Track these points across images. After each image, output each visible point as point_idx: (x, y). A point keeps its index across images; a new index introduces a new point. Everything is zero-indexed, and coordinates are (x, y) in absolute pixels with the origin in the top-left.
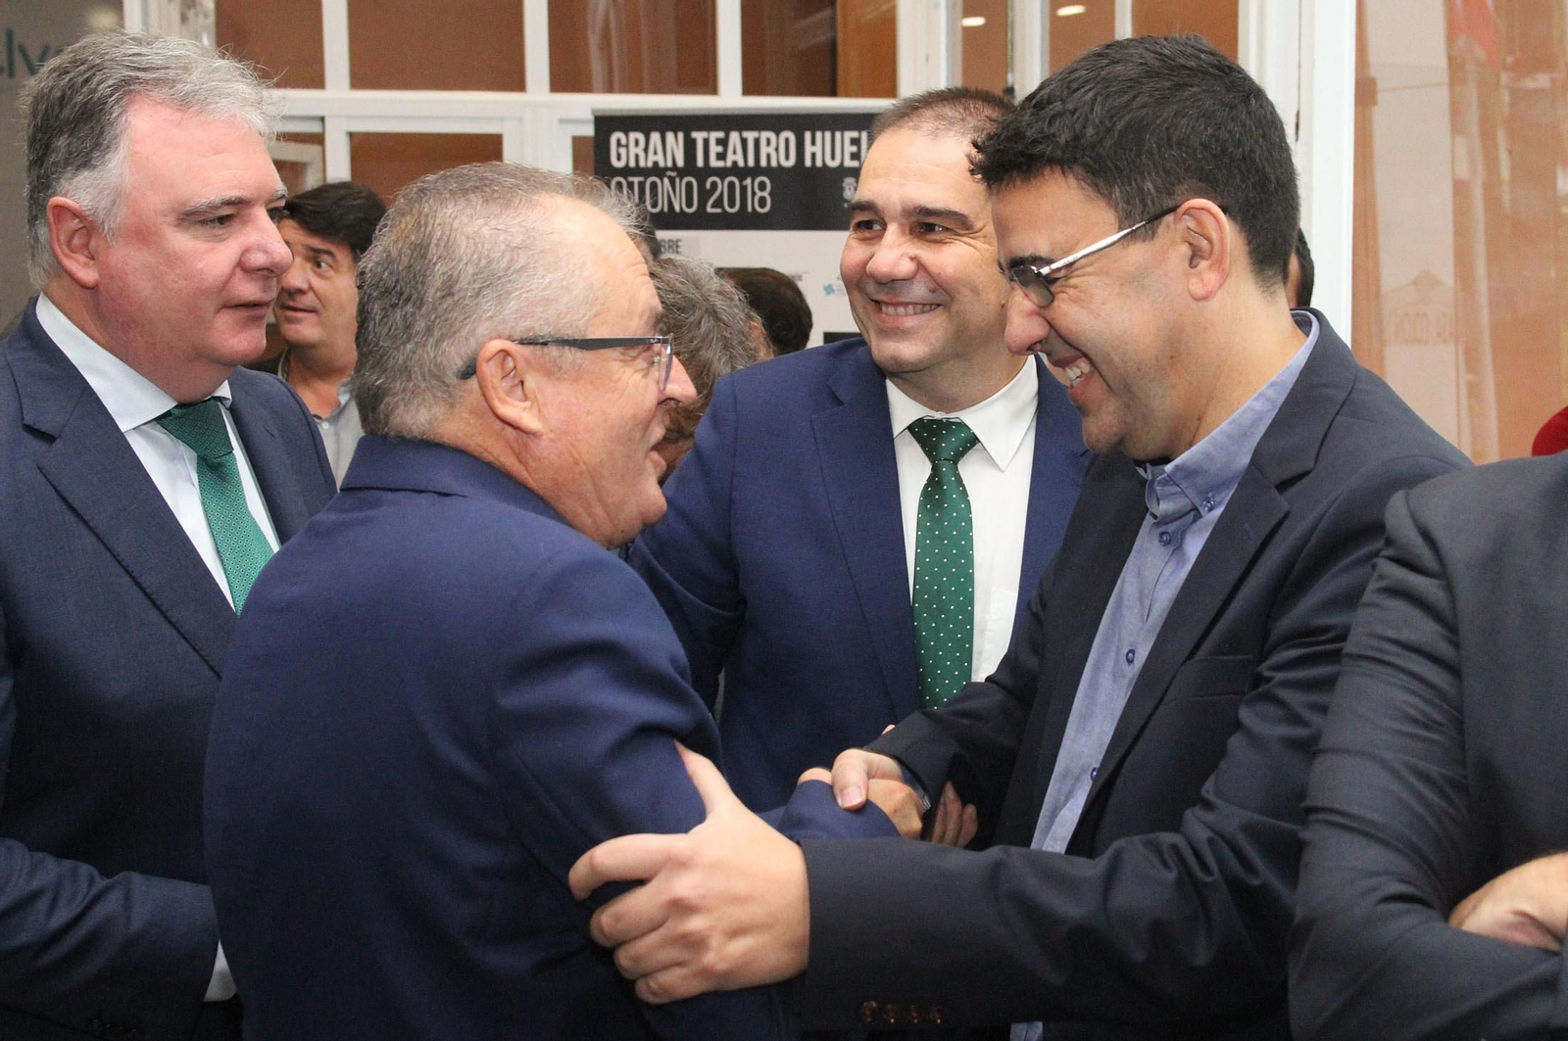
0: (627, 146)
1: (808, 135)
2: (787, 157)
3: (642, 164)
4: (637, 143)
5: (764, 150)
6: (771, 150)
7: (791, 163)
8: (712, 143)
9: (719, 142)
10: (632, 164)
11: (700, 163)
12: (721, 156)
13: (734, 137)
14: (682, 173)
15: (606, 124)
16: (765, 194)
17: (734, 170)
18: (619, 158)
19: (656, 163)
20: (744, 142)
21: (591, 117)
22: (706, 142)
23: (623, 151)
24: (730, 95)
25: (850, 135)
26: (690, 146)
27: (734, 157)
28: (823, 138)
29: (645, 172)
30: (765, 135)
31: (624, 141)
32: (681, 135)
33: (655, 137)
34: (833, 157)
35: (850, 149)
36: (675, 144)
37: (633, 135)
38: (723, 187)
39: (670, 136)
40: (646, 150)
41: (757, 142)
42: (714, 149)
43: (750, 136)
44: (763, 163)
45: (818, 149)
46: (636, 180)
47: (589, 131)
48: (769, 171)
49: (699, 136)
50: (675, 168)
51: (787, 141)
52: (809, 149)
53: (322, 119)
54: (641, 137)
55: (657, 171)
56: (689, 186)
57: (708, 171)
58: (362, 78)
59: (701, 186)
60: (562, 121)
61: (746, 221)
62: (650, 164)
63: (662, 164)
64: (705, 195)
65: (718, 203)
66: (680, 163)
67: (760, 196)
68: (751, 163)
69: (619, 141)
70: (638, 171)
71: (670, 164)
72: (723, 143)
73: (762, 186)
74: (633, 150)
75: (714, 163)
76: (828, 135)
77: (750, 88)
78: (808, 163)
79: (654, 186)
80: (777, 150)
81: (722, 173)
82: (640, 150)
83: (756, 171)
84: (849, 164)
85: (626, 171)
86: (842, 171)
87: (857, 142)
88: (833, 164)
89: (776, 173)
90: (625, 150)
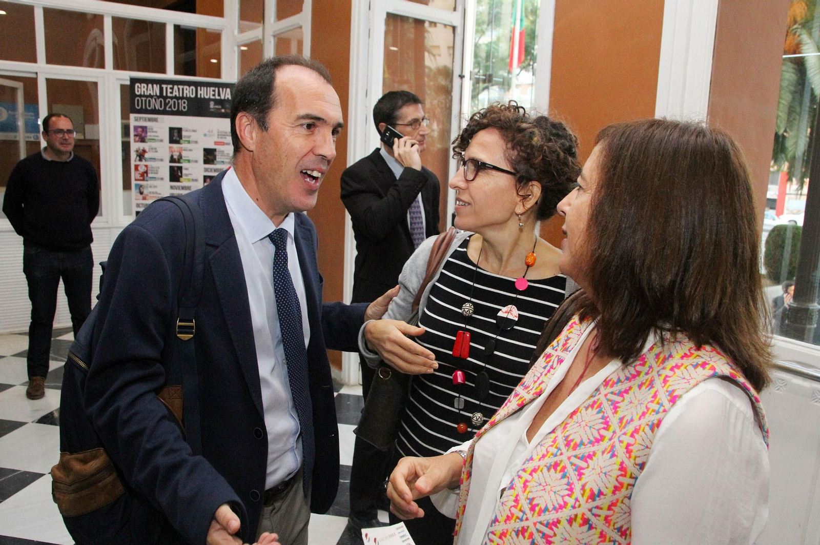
0: (141, 88)
1: (199, 88)
2: (192, 94)
3: (146, 94)
4: (144, 87)
5: (185, 92)
6: (187, 92)
7: (193, 96)
8: (169, 88)
9: (171, 88)
10: (142, 94)
11: (165, 94)
12: (171, 93)
13: (176, 87)
14: (159, 97)
15: (134, 81)
16: (186, 105)
17: (176, 97)
18: (138, 91)
19: (150, 94)
20: (179, 89)
21: (129, 79)
22: (167, 88)
23: (139, 90)
25: (212, 89)
26: (161, 89)
27: (176, 93)
28: (204, 89)
29: (147, 96)
30: (185, 87)
31: (140, 86)
32: (158, 86)
33: (150, 86)
34: (207, 95)
35: (212, 93)
36: (156, 89)
37: (143, 85)
38: (172, 102)
39: (155, 86)
40: (147, 90)
41: (183, 89)
42: (169, 90)
43: (181, 87)
44: (185, 95)
45: (202, 92)
46: (144, 99)
47: (128, 83)
48: (186, 98)
49: (164, 86)
50: (156, 95)
51: (192, 89)
52: (199, 92)
53: (37, 73)
54: (145, 85)
55: (151, 96)
56: (161, 102)
57: (167, 97)
58: (49, 61)
59: (165, 101)
60: (118, 79)
61: (179, 113)
62: (148, 94)
63: (152, 94)
64: (166, 105)
65: (170, 107)
66: (158, 94)
67: (184, 105)
68: (181, 95)
69: (138, 87)
70: (144, 96)
71: (155, 94)
72: (172, 89)
73: (184, 103)
74: (143, 89)
75: (169, 95)
78: (199, 96)
79: (149, 101)
80: (189, 92)
81: (172, 98)
82: (145, 89)
83: (182, 98)
84: (212, 97)
85: (140, 96)
86: (210, 100)
87: (214, 91)
88: (207, 97)
89: (189, 99)
90: (140, 89)
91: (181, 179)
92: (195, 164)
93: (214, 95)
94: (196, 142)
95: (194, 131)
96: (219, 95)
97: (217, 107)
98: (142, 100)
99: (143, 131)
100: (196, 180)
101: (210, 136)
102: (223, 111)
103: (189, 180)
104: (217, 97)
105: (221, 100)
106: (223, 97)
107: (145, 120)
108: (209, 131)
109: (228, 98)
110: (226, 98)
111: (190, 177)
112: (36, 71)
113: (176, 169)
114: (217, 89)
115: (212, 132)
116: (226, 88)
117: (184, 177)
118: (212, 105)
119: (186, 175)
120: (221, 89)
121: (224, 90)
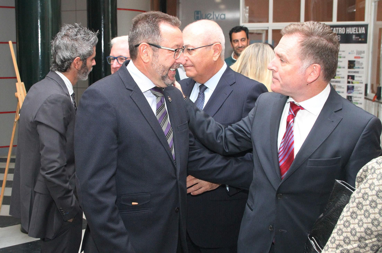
1: (347, 28)
2: (343, 32)
5: (339, 31)
6: (341, 31)
7: (344, 33)
13: (334, 29)
16: (339, 38)
20: (336, 30)
24: (335, 22)
25: (355, 28)
28: (350, 29)
30: (340, 28)
34: (351, 31)
35: (354, 30)
41: (338, 30)
43: (337, 29)
44: (339, 33)
45: (349, 30)
48: (340, 34)
51: (343, 30)
52: (347, 31)
58: (275, 21)
73: (339, 37)
76: (350, 28)
77: (338, 20)
78: (347, 33)
80: (342, 31)
83: (338, 34)
84: (354, 33)
86: (353, 34)
87: (355, 29)
88: (351, 33)
89: (341, 35)
91: (335, 77)
92: (344, 69)
93: (355, 31)
94: (344, 57)
95: (344, 51)
96: (358, 31)
97: (357, 38)
100: (343, 78)
101: (352, 53)
102: (360, 40)
103: (339, 78)
104: (357, 33)
105: (359, 34)
106: (360, 32)
108: (352, 51)
109: (363, 33)
110: (362, 33)
111: (340, 76)
112: (267, 26)
114: (357, 28)
115: (353, 51)
117: (337, 76)
118: (354, 37)
119: (338, 75)
120: (359, 28)
121: (361, 28)
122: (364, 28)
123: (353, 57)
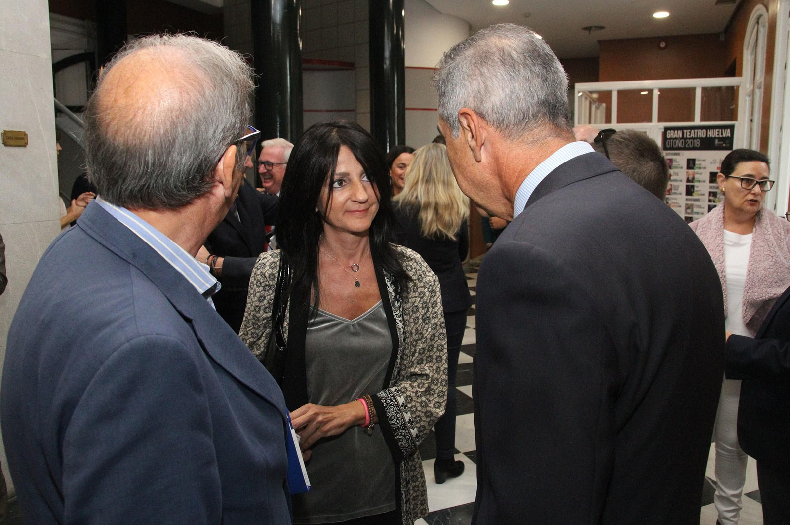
1: (708, 131)
2: (704, 135)
3: (673, 137)
5: (699, 134)
6: (700, 134)
7: (704, 136)
10: (671, 137)
11: (685, 136)
12: (690, 135)
13: (693, 131)
14: (681, 139)
15: (667, 129)
16: (699, 143)
17: (693, 138)
18: (668, 136)
20: (695, 132)
21: (664, 127)
22: (687, 133)
24: (697, 122)
25: (717, 130)
26: (683, 134)
27: (693, 135)
29: (674, 139)
30: (699, 131)
31: (670, 132)
32: (682, 131)
33: (676, 132)
34: (713, 134)
35: (717, 133)
36: (680, 133)
37: (672, 131)
38: (690, 142)
39: (679, 131)
41: (697, 132)
42: (688, 134)
43: (696, 131)
44: (698, 136)
46: (672, 140)
47: (663, 130)
48: (699, 138)
49: (685, 131)
51: (704, 132)
52: (708, 133)
55: (676, 138)
56: (683, 142)
57: (687, 138)
59: (685, 141)
60: (659, 128)
61: (694, 149)
64: (686, 143)
65: (689, 145)
66: (681, 136)
67: (697, 143)
68: (696, 136)
69: (668, 133)
70: (672, 139)
71: (679, 137)
72: (690, 132)
73: (698, 141)
75: (688, 137)
76: (713, 130)
77: (702, 120)
78: (708, 136)
79: (675, 142)
80: (701, 134)
81: (690, 139)
82: (673, 134)
83: (697, 138)
84: (717, 136)
85: (670, 139)
86: (715, 138)
87: (719, 132)
88: (713, 136)
89: (701, 139)
90: (670, 134)
91: (693, 194)
92: (704, 184)
93: (718, 135)
94: (705, 168)
95: (704, 160)
96: (722, 134)
97: (720, 143)
98: (670, 142)
99: (670, 162)
100: (704, 195)
101: (715, 163)
102: (724, 145)
103: (698, 195)
104: (721, 136)
105: (723, 138)
106: (724, 136)
107: (672, 154)
108: (714, 160)
110: (727, 136)
111: (699, 192)
113: (690, 187)
114: (721, 130)
115: (716, 160)
116: (727, 129)
117: (695, 192)
118: (717, 142)
119: (697, 191)
120: (723, 130)
121: (726, 130)
122: (729, 130)
123: (716, 168)
